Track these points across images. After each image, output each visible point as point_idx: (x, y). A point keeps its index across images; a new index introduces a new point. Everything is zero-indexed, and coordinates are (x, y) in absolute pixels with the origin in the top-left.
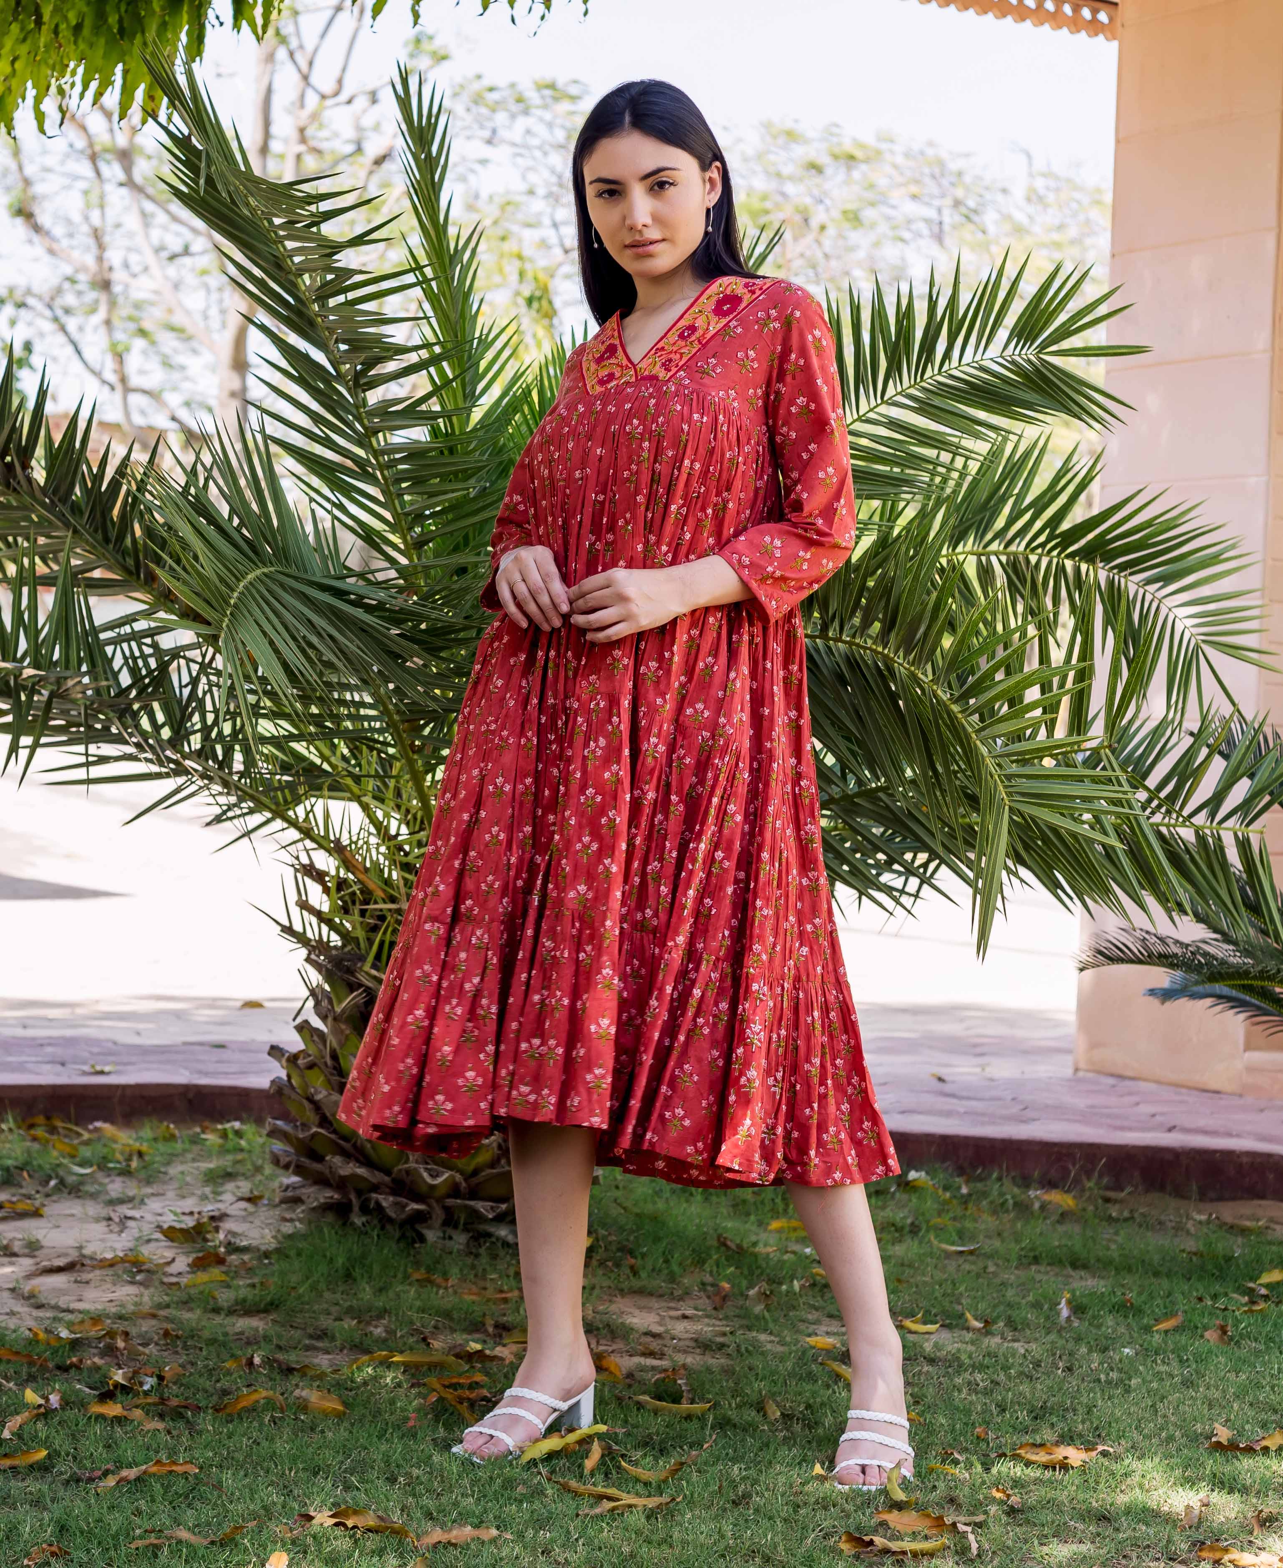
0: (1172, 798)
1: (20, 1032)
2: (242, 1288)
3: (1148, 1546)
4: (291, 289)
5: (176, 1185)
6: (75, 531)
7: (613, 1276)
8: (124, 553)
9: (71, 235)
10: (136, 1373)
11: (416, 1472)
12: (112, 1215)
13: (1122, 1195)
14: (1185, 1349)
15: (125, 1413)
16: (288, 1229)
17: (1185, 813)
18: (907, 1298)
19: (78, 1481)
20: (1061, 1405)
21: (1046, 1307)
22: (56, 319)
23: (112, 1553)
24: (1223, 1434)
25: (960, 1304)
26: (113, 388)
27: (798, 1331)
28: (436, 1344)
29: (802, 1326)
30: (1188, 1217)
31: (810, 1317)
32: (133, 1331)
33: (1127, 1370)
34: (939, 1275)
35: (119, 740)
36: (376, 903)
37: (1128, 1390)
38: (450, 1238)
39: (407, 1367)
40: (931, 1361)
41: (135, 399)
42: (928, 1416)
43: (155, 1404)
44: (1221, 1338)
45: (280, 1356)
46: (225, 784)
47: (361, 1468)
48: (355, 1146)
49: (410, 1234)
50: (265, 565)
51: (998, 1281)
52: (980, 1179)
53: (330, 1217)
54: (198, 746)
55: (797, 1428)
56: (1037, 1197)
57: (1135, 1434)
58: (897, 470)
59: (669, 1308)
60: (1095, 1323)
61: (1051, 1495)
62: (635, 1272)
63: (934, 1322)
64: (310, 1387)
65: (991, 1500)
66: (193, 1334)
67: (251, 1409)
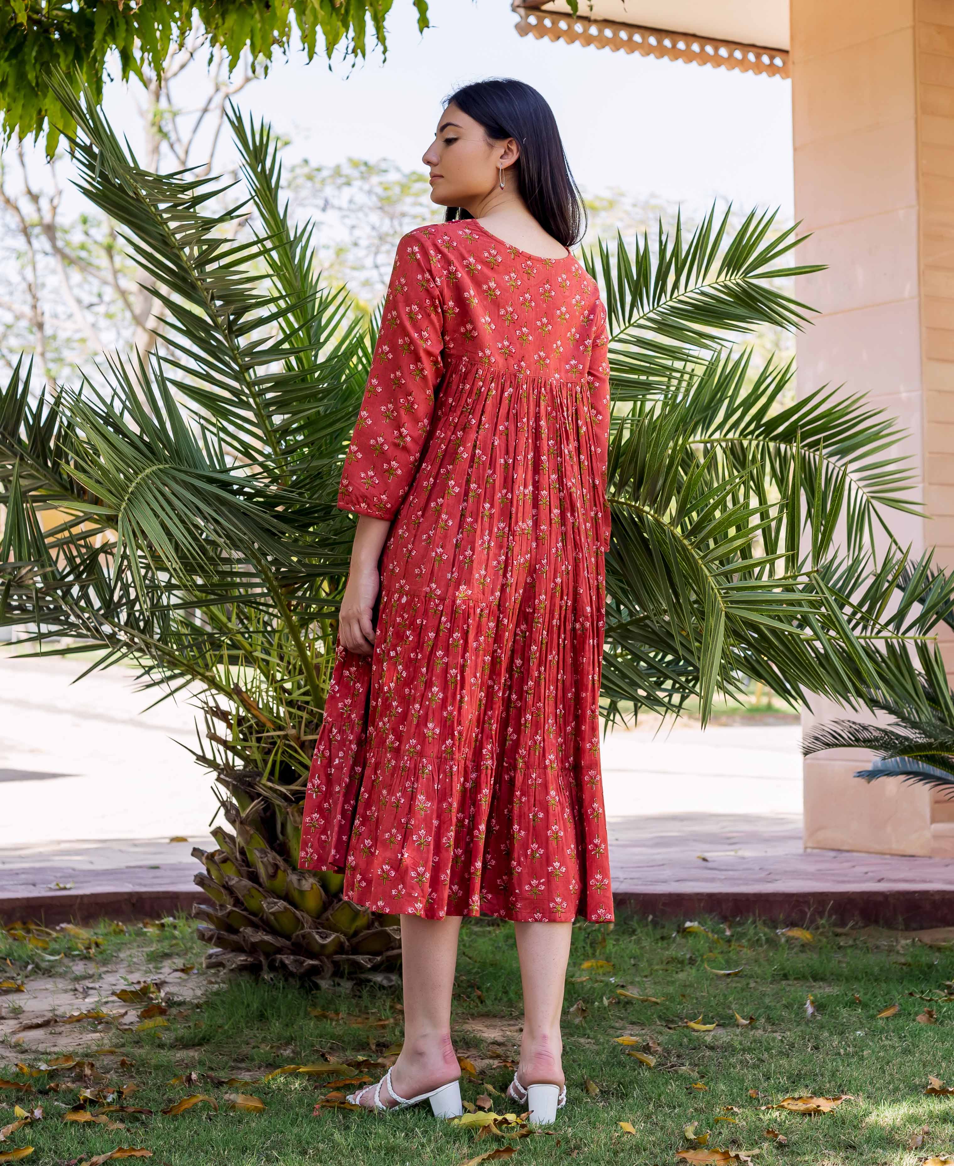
2: (181, 1030)
4: (176, 259)
5: (125, 964)
6: (22, 459)
7: (465, 1005)
9: (11, 293)
10: (100, 1091)
11: (321, 1146)
12: (77, 986)
13: (846, 929)
14: (902, 1028)
15: (93, 1119)
16: (214, 988)
17: (877, 628)
18: (690, 1007)
20: (812, 1072)
21: (796, 1006)
22: (3, 357)
24: (936, 1083)
25: (730, 1009)
27: (609, 1035)
28: (332, 1059)
29: (611, 1031)
30: (897, 942)
31: (617, 1025)
32: (97, 1064)
33: (859, 1046)
34: (713, 991)
36: (268, 731)
37: (861, 1059)
38: (339, 985)
39: (310, 1076)
40: (712, 1048)
42: (712, 1085)
43: (116, 1112)
44: (929, 1020)
45: (210, 1073)
47: (279, 1146)
48: (261, 919)
49: (308, 984)
50: (160, 463)
51: (758, 993)
52: (740, 924)
53: (246, 976)
54: (126, 619)
55: (613, 1099)
56: (783, 934)
57: (869, 1088)
58: (643, 378)
59: (509, 1025)
60: (834, 1016)
61: (809, 1133)
62: (482, 1001)
63: (712, 1023)
64: (237, 1093)
65: (764, 1139)
66: (144, 1063)
67: (191, 1110)
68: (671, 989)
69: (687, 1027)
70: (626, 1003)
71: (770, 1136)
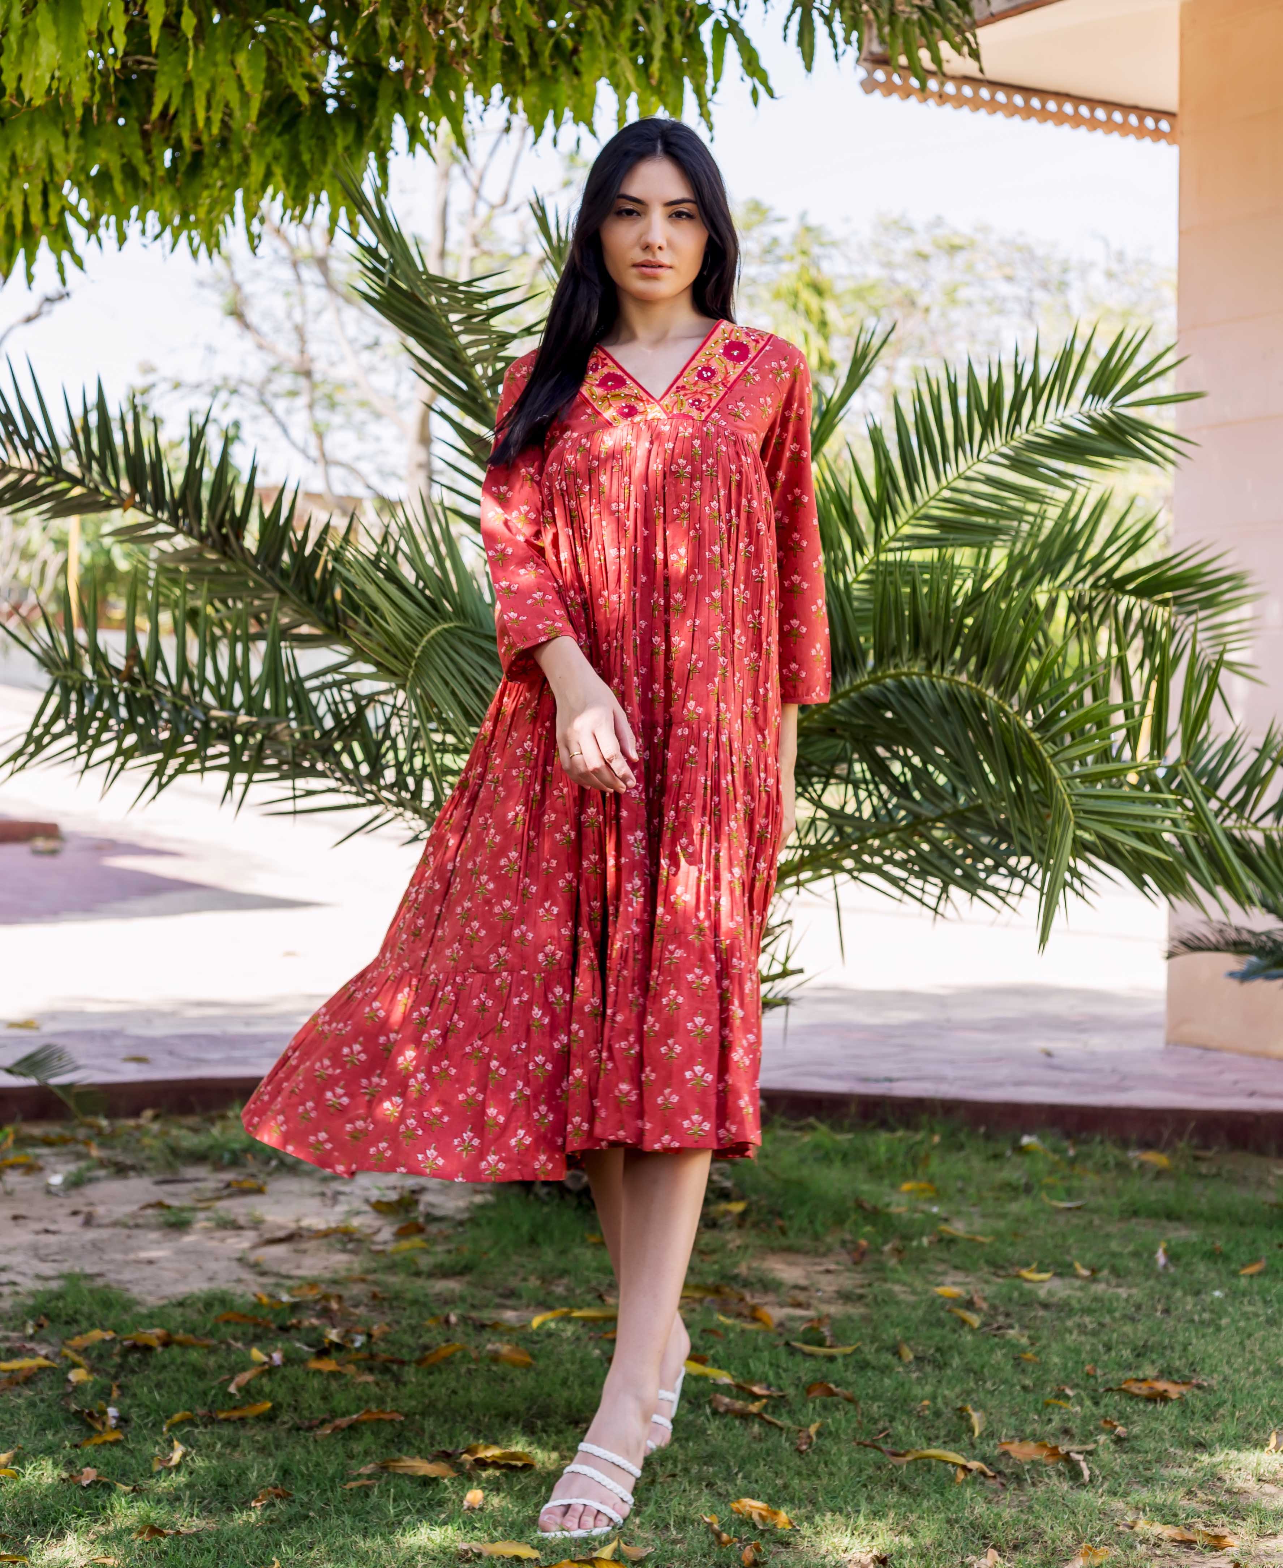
0: (1242, 805)
1: (243, 1030)
2: (440, 1254)
4: (467, 377)
6: (282, 592)
7: (764, 1235)
8: (326, 611)
9: (278, 330)
10: (348, 1331)
12: (326, 1190)
13: (1209, 1154)
14: (1268, 1290)
15: (339, 1368)
16: (478, 1199)
17: (1254, 818)
18: (1023, 1250)
19: (299, 1429)
20: (1160, 1343)
21: (1145, 1255)
22: (265, 403)
23: (329, 1494)
25: (1069, 1254)
26: (315, 462)
27: (928, 1282)
29: (931, 1278)
30: (1269, 1172)
31: (938, 1269)
32: (345, 1293)
33: (1217, 1310)
34: (1051, 1229)
35: (322, 775)
37: (1219, 1329)
39: (585, 1322)
40: (1046, 1306)
41: (336, 473)
42: (1043, 1356)
43: (365, 1360)
45: (474, 1314)
46: (416, 811)
49: (586, 1202)
50: (445, 621)
51: (1102, 1233)
52: (1086, 1142)
53: (516, 1190)
54: (392, 779)
55: (928, 1369)
56: (1136, 1158)
57: (1227, 1370)
58: (991, 522)
59: (816, 1264)
60: (1189, 1269)
61: (1154, 1425)
62: (783, 1232)
63: (1046, 1271)
64: (501, 1341)
65: (1099, 1430)
66: (397, 1296)
67: (448, 1361)
68: (1002, 1225)
69: (1018, 1276)
70: (950, 1242)
71: (1108, 1427)
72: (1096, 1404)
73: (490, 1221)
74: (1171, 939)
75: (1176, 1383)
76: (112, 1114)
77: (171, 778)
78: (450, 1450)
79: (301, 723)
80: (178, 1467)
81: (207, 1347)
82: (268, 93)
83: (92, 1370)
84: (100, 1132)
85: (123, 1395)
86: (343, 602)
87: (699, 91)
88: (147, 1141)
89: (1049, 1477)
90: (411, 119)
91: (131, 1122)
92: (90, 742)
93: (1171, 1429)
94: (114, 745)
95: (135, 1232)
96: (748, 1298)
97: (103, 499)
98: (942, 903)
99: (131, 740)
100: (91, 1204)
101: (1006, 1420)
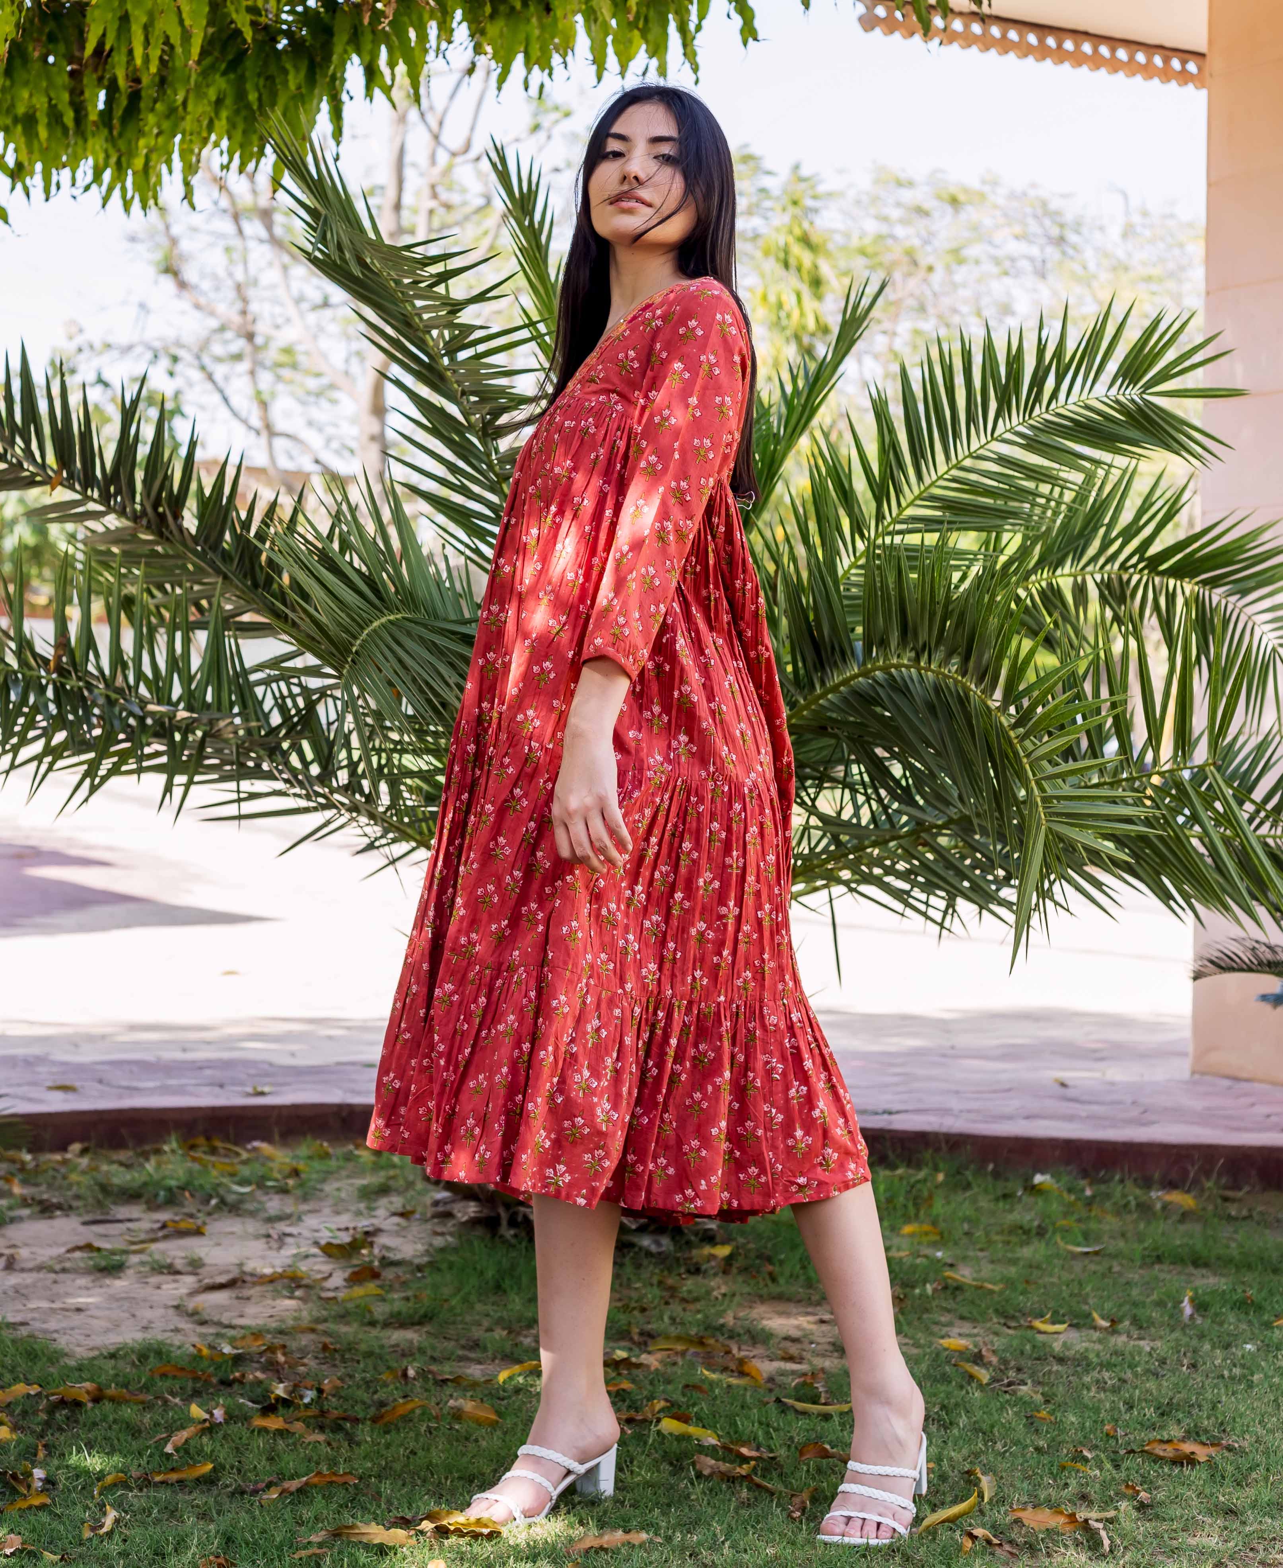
1: (179, 1056)
2: (396, 1301)
3: (1274, 1539)
4: (421, 345)
5: (330, 1202)
6: (225, 577)
7: (752, 1282)
9: (217, 289)
10: (296, 1386)
12: (271, 1232)
13: (1240, 1194)
15: (287, 1426)
16: (439, 1242)
18: (1036, 1299)
19: (243, 1493)
20: (1187, 1401)
21: (1170, 1305)
22: (203, 368)
25: (1087, 1303)
26: (258, 433)
27: (932, 1334)
29: (936, 1329)
31: (943, 1319)
32: (293, 1345)
33: (1249, 1366)
34: (1066, 1276)
35: (269, 776)
37: (1250, 1385)
40: (1061, 1360)
42: (1059, 1415)
43: (315, 1417)
45: (434, 1368)
46: (372, 816)
51: (1123, 1281)
52: (1104, 1181)
53: (479, 1231)
54: (346, 782)
56: (1158, 1198)
57: (1259, 1430)
58: (999, 503)
59: (809, 1314)
60: (1218, 1320)
61: (1180, 1490)
62: (773, 1279)
63: (1062, 1322)
64: (464, 1397)
65: (1122, 1496)
66: (351, 1347)
67: (407, 1419)
68: (1012, 1271)
69: (1031, 1327)
70: (954, 1290)
71: (1130, 1492)
72: (1117, 1467)
73: (451, 1266)
74: (1199, 957)
75: (1204, 1444)
76: (35, 1148)
77: (104, 779)
78: (409, 1516)
79: (246, 719)
80: (110, 1534)
81: (143, 1402)
82: (211, 30)
83: (15, 1428)
84: (23, 1168)
85: (50, 1454)
86: (291, 587)
87: (683, 29)
88: (74, 1177)
89: (1066, 1546)
90: (367, 58)
91: (58, 1157)
92: (15, 740)
93: (1198, 1496)
94: (41, 743)
95: (62, 1277)
96: (735, 1351)
97: (26, 474)
98: (949, 917)
99: (60, 737)
100: (14, 1246)
101: (1018, 1484)
